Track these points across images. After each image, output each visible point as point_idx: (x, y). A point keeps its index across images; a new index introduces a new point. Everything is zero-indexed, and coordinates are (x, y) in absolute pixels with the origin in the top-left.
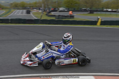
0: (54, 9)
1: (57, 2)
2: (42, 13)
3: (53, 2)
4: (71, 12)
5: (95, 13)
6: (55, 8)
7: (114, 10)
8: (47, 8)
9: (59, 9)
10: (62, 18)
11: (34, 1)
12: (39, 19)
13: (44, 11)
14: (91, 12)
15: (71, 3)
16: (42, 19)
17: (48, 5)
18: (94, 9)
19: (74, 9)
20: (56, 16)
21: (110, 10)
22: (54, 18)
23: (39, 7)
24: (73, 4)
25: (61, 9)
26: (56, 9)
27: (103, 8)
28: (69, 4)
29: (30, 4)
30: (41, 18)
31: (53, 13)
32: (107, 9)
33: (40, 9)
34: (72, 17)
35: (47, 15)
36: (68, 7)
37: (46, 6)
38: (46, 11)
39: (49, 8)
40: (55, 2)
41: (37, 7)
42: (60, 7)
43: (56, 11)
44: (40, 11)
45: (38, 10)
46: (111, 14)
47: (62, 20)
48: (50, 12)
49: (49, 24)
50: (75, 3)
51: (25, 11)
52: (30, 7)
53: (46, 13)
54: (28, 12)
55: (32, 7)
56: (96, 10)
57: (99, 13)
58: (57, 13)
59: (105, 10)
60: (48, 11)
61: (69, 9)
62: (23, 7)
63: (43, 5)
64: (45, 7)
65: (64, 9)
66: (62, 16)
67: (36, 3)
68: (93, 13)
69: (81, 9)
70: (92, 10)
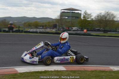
1: (70, 22)
8: (61, 28)
9: (72, 29)
14: (105, 31)
15: (85, 23)
17: (62, 24)
18: (107, 28)
25: (74, 28)
26: (70, 29)
27: (116, 28)
28: (83, 24)
36: (81, 26)
38: (61, 30)
40: (69, 22)
44: (54, 30)
45: (51, 30)
50: (89, 23)
56: (110, 30)
61: (82, 29)
62: (36, 26)
64: (59, 27)
65: (77, 29)
67: (49, 23)
69: (94, 29)
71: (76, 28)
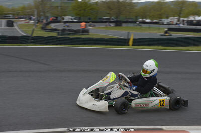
0: (55, 18)
1: (60, 8)
2: (34, 25)
3: (53, 7)
4: (83, 24)
5: (124, 25)
6: (57, 18)
7: (154, 21)
8: (42, 18)
9: (63, 19)
10: (69, 34)
11: (21, 6)
12: (29, 35)
13: (37, 23)
14: (118, 24)
15: (85, 10)
16: (35, 35)
17: (44, 12)
18: (121, 18)
19: (90, 19)
20: (59, 31)
21: (148, 21)
22: (54, 34)
23: (29, 15)
24: (87, 10)
25: (67, 19)
26: (59, 19)
27: (136, 17)
28: (81, 11)
29: (13, 10)
30: (32, 34)
31: (53, 26)
32: (144, 20)
33: (30, 19)
34: (85, 32)
35: (42, 29)
36: (78, 15)
37: (42, 14)
38: (42, 22)
39: (47, 18)
40: (58, 7)
41: (25, 15)
42: (65, 16)
43: (59, 22)
44: (31, 22)
45: (28, 21)
46: (149, 28)
47: (69, 38)
48: (48, 24)
49: (46, 44)
50: (91, 9)
51: (4, 22)
52: (13, 15)
53: (41, 26)
54: (10, 24)
55: (18, 15)
56: (125, 21)
57: (131, 25)
58: (60, 26)
59: (140, 20)
60: (45, 22)
61: (80, 19)
63: (36, 13)
64: (39, 16)
65: (72, 19)
66: (70, 31)
67: (23, 9)
68: (120, 26)
69: (100, 19)
70: (118, 20)
71: (69, 19)
